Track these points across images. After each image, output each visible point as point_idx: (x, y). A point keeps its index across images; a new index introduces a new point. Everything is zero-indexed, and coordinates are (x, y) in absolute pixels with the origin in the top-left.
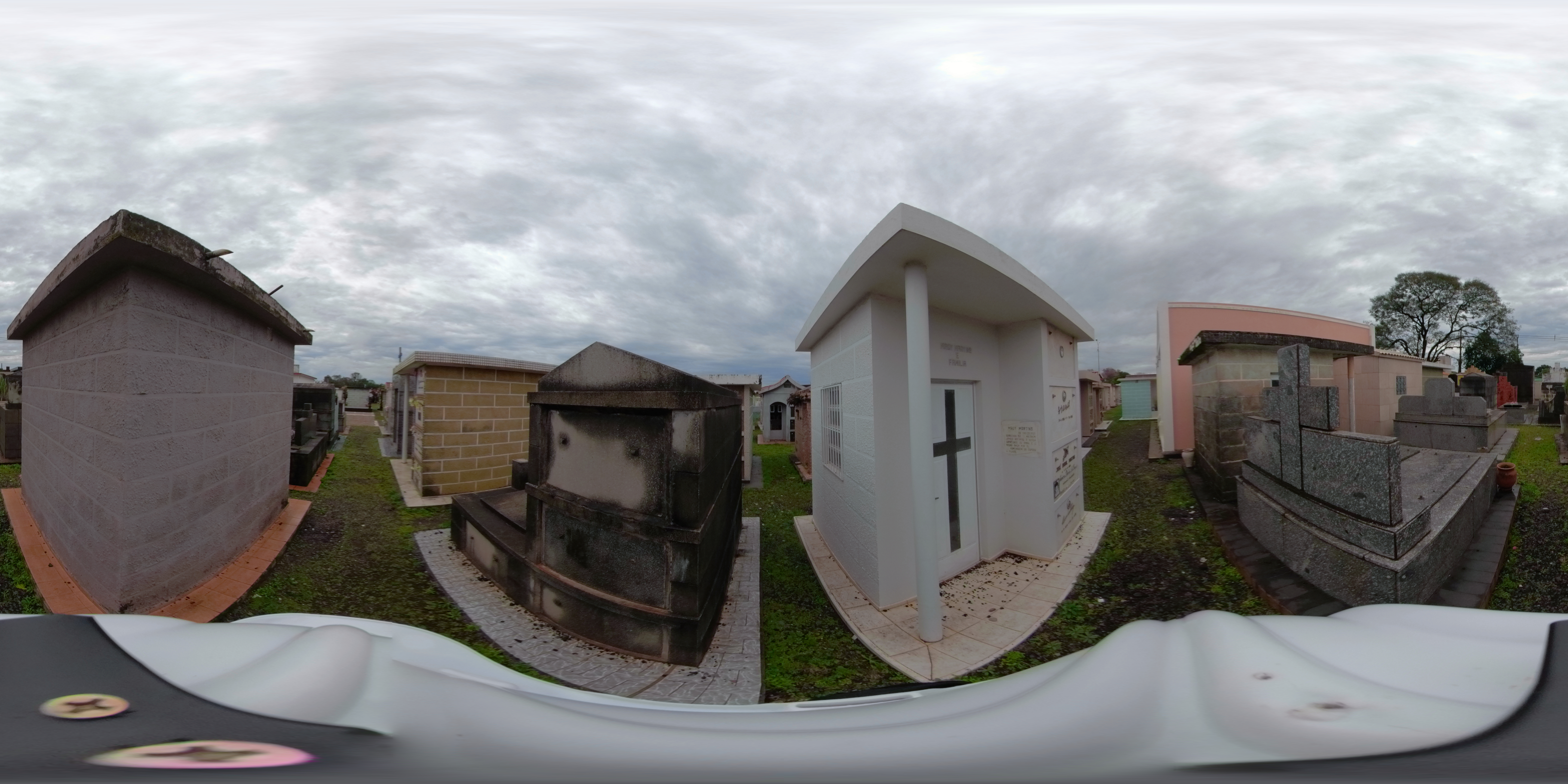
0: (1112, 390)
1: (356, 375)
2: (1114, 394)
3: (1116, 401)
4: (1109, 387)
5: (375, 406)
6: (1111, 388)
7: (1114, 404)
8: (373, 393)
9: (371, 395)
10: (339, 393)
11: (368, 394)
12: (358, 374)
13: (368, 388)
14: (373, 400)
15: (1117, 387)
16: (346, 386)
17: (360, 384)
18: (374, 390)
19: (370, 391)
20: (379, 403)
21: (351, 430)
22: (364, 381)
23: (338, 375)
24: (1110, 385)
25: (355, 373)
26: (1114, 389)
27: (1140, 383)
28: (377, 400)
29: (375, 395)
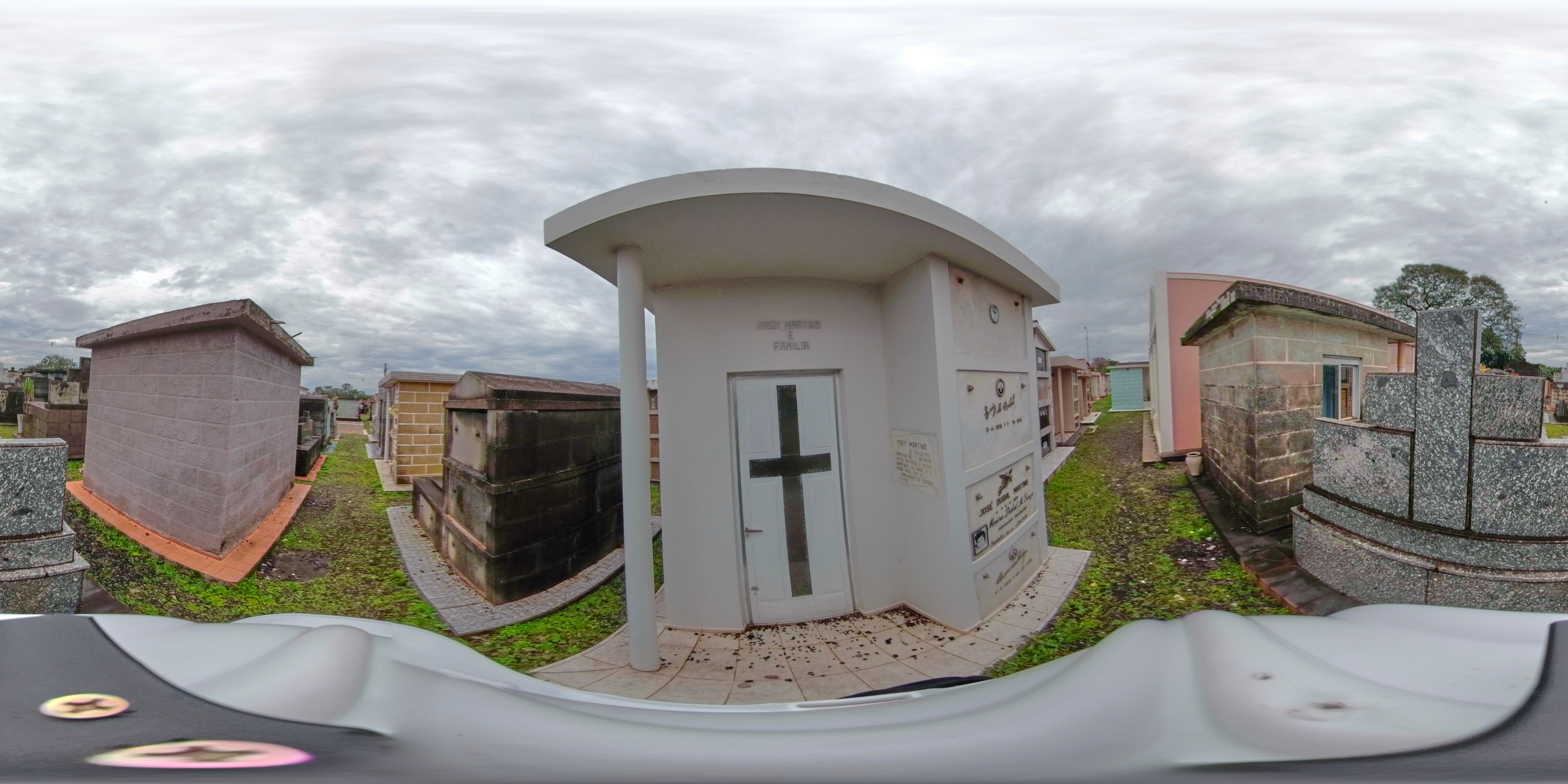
0: (1102, 379)
1: (346, 386)
2: (1104, 383)
3: (1106, 390)
4: (1098, 376)
5: (364, 417)
6: (1100, 377)
7: (1104, 394)
8: (363, 403)
9: (362, 407)
10: (331, 404)
11: (359, 405)
12: (349, 385)
13: (358, 399)
14: (363, 411)
15: (1106, 376)
16: (337, 397)
17: (350, 396)
18: (364, 401)
19: (361, 401)
20: (369, 413)
21: (341, 437)
22: (355, 392)
23: (329, 385)
24: (1099, 374)
25: (346, 384)
26: (1104, 378)
27: (1131, 371)
28: (367, 411)
29: (365, 406)
